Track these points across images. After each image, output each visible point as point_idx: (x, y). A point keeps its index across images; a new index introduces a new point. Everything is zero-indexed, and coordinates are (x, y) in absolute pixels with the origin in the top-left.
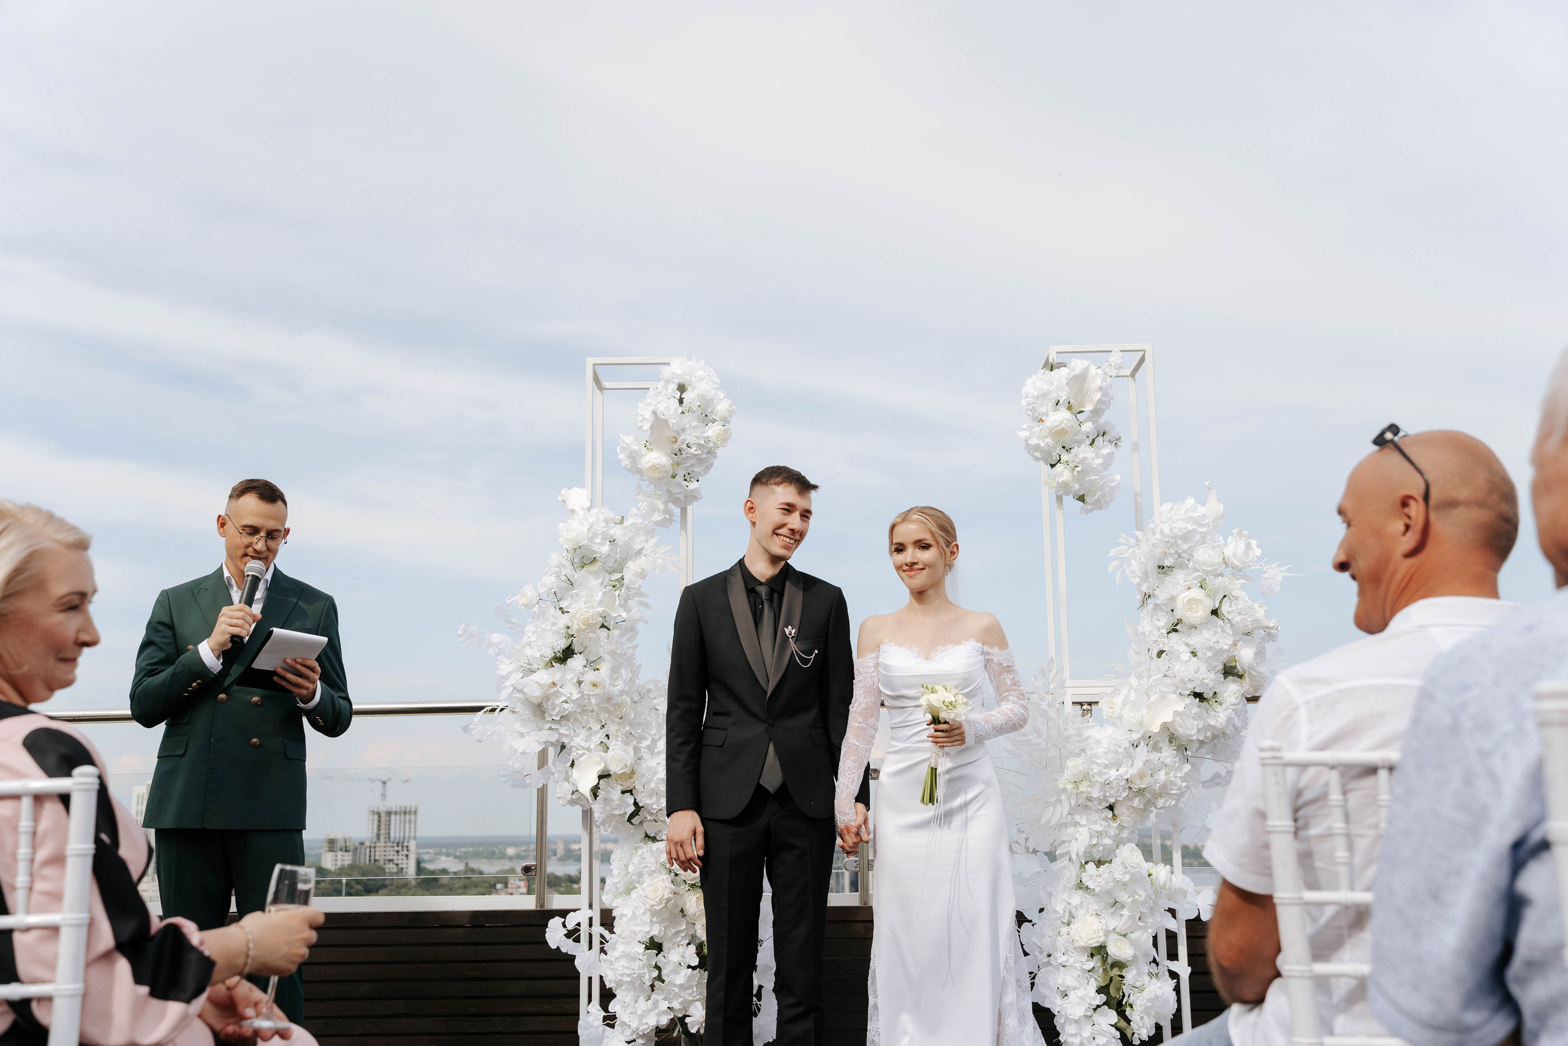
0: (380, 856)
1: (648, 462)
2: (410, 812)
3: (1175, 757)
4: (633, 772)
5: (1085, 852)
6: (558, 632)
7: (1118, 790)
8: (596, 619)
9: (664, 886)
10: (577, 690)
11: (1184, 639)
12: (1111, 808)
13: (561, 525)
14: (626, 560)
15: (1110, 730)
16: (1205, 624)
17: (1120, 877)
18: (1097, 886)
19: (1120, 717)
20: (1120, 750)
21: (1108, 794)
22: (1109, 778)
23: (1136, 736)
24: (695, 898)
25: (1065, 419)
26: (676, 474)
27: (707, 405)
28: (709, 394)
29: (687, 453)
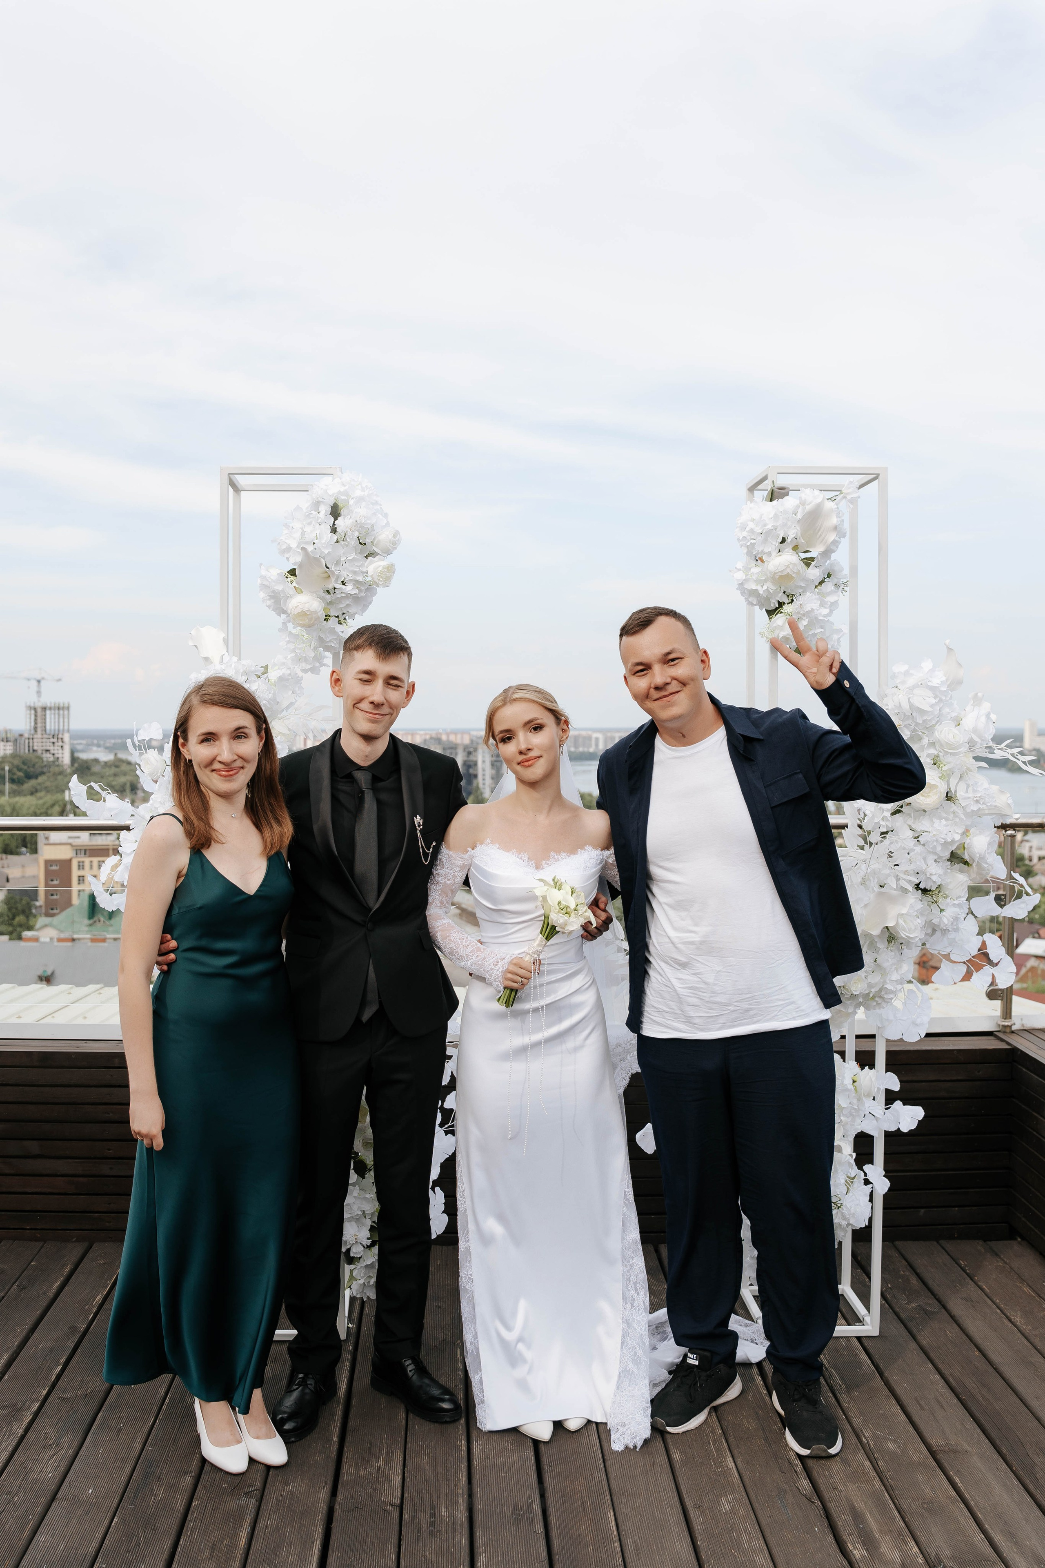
0: (37, 746)
1: (296, 607)
2: (63, 708)
3: (892, 959)
25: (791, 563)
26: (330, 616)
27: (367, 534)
28: (369, 522)
29: (342, 593)
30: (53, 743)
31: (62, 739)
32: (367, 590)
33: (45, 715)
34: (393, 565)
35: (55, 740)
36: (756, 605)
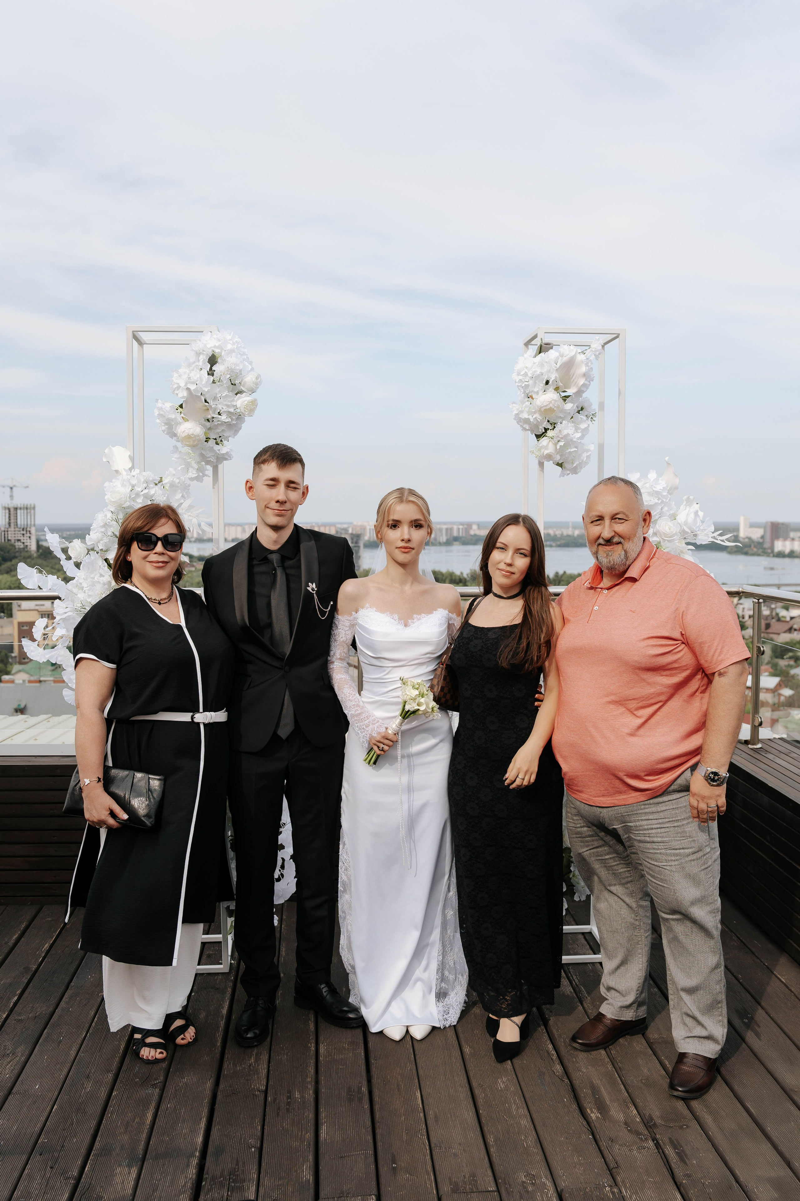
0: (11, 537)
1: (184, 431)
2: (31, 508)
26: (210, 439)
27: (237, 376)
28: (238, 368)
29: (218, 421)
30: (23, 534)
31: (30, 531)
32: (237, 419)
33: (16, 514)
34: (256, 400)
35: (24, 532)
36: (528, 430)
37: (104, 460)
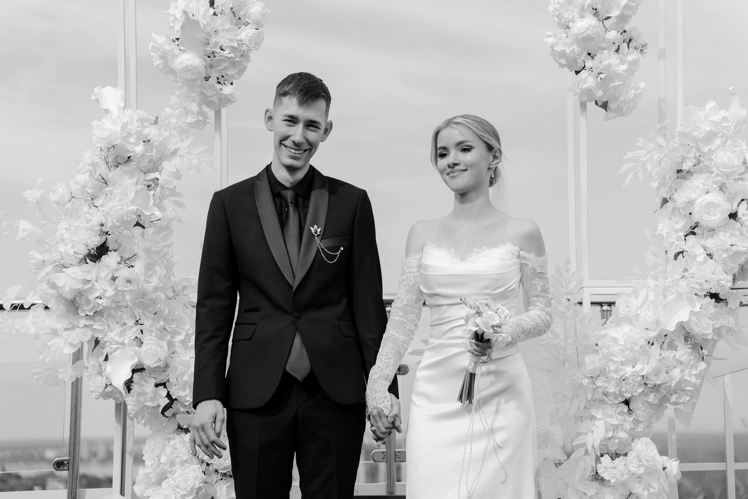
1: (181, 63)
3: (690, 355)
4: (167, 366)
5: (600, 444)
6: (91, 229)
7: (634, 386)
8: (131, 217)
9: (195, 475)
10: (111, 286)
11: (703, 242)
12: (627, 402)
13: (95, 123)
14: (160, 159)
15: (626, 328)
16: (723, 227)
17: (635, 469)
18: (612, 478)
19: (637, 316)
20: (636, 348)
21: (624, 390)
22: (625, 374)
23: (652, 334)
24: (225, 486)
25: (591, 26)
26: (211, 76)
27: (240, 7)
29: (220, 56)
32: (242, 56)
36: (564, 64)
37: (93, 98)
